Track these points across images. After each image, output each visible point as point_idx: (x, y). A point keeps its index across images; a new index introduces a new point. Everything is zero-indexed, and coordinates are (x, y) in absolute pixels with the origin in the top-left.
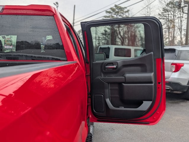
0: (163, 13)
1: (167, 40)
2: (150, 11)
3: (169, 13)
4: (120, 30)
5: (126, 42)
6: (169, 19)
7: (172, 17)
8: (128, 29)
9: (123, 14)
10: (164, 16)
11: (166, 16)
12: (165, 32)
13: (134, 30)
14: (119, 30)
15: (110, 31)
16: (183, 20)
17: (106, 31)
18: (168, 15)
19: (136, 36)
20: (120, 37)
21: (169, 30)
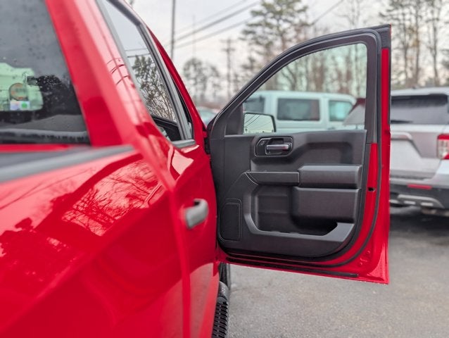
0: (389, 11)
1: (403, 77)
2: (358, 7)
3: (406, 11)
5: (301, 84)
6: (404, 25)
7: (414, 21)
9: (292, 15)
10: (392, 18)
11: (398, 19)
12: (397, 58)
16: (441, 27)
17: (252, 60)
18: (404, 14)
19: (326, 70)
21: (406, 53)
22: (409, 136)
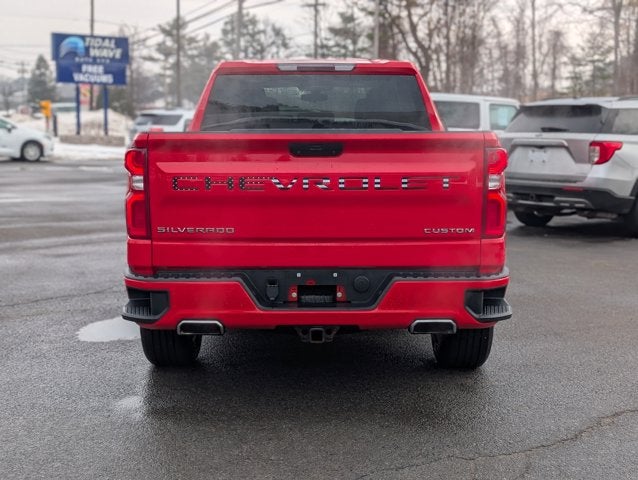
4: (415, 19)
5: (439, 66)
8: (446, 13)
13: (473, 17)
14: (410, 16)
15: (374, 21)
19: (482, 42)
20: (413, 45)
21: (617, 16)
22: (566, 144)
